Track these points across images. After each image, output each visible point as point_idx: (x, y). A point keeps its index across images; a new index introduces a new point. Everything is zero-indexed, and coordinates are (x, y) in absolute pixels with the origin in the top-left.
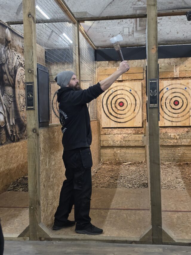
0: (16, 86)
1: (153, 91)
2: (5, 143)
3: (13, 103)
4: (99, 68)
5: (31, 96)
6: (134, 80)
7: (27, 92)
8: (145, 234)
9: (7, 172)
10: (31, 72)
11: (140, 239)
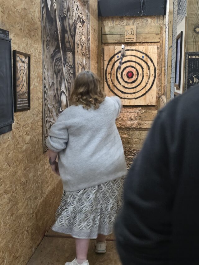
3: (73, 75)
7: (189, 73)
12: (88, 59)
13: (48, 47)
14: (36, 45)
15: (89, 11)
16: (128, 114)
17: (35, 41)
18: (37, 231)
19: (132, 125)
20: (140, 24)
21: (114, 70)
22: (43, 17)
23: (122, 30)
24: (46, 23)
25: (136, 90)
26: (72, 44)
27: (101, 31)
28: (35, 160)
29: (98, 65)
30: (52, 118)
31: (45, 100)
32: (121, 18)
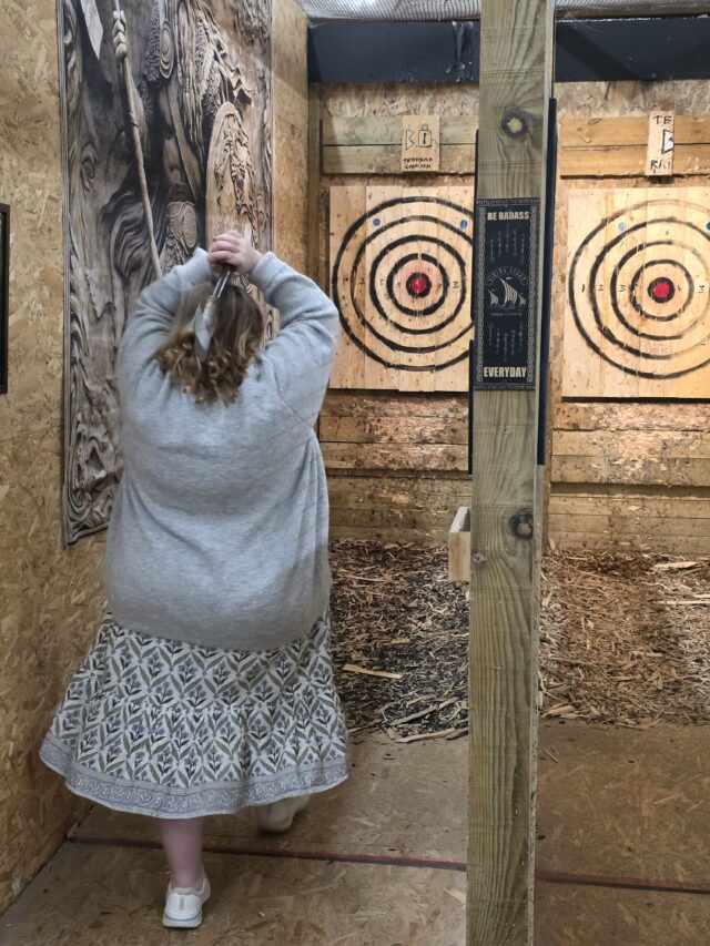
10: (525, 128)
12: (262, 228)
13: (90, 183)
14: (37, 172)
15: (268, 63)
16: (413, 421)
17: (33, 159)
18: (31, 821)
19: (426, 459)
20: (453, 110)
21: (364, 268)
22: (68, 81)
23: (392, 129)
24: (80, 99)
25: (438, 338)
26: (193, 175)
27: (318, 134)
28: (29, 572)
29: (307, 251)
30: (102, 427)
31: (73, 363)
32: (390, 88)
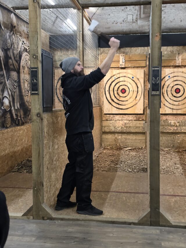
0: (20, 71)
1: (156, 78)
2: (10, 127)
3: (17, 87)
4: (102, 55)
5: (35, 81)
6: (137, 67)
7: (32, 77)
8: (143, 216)
9: (12, 154)
10: (36, 57)
11: (138, 221)
26: (17, 66)
